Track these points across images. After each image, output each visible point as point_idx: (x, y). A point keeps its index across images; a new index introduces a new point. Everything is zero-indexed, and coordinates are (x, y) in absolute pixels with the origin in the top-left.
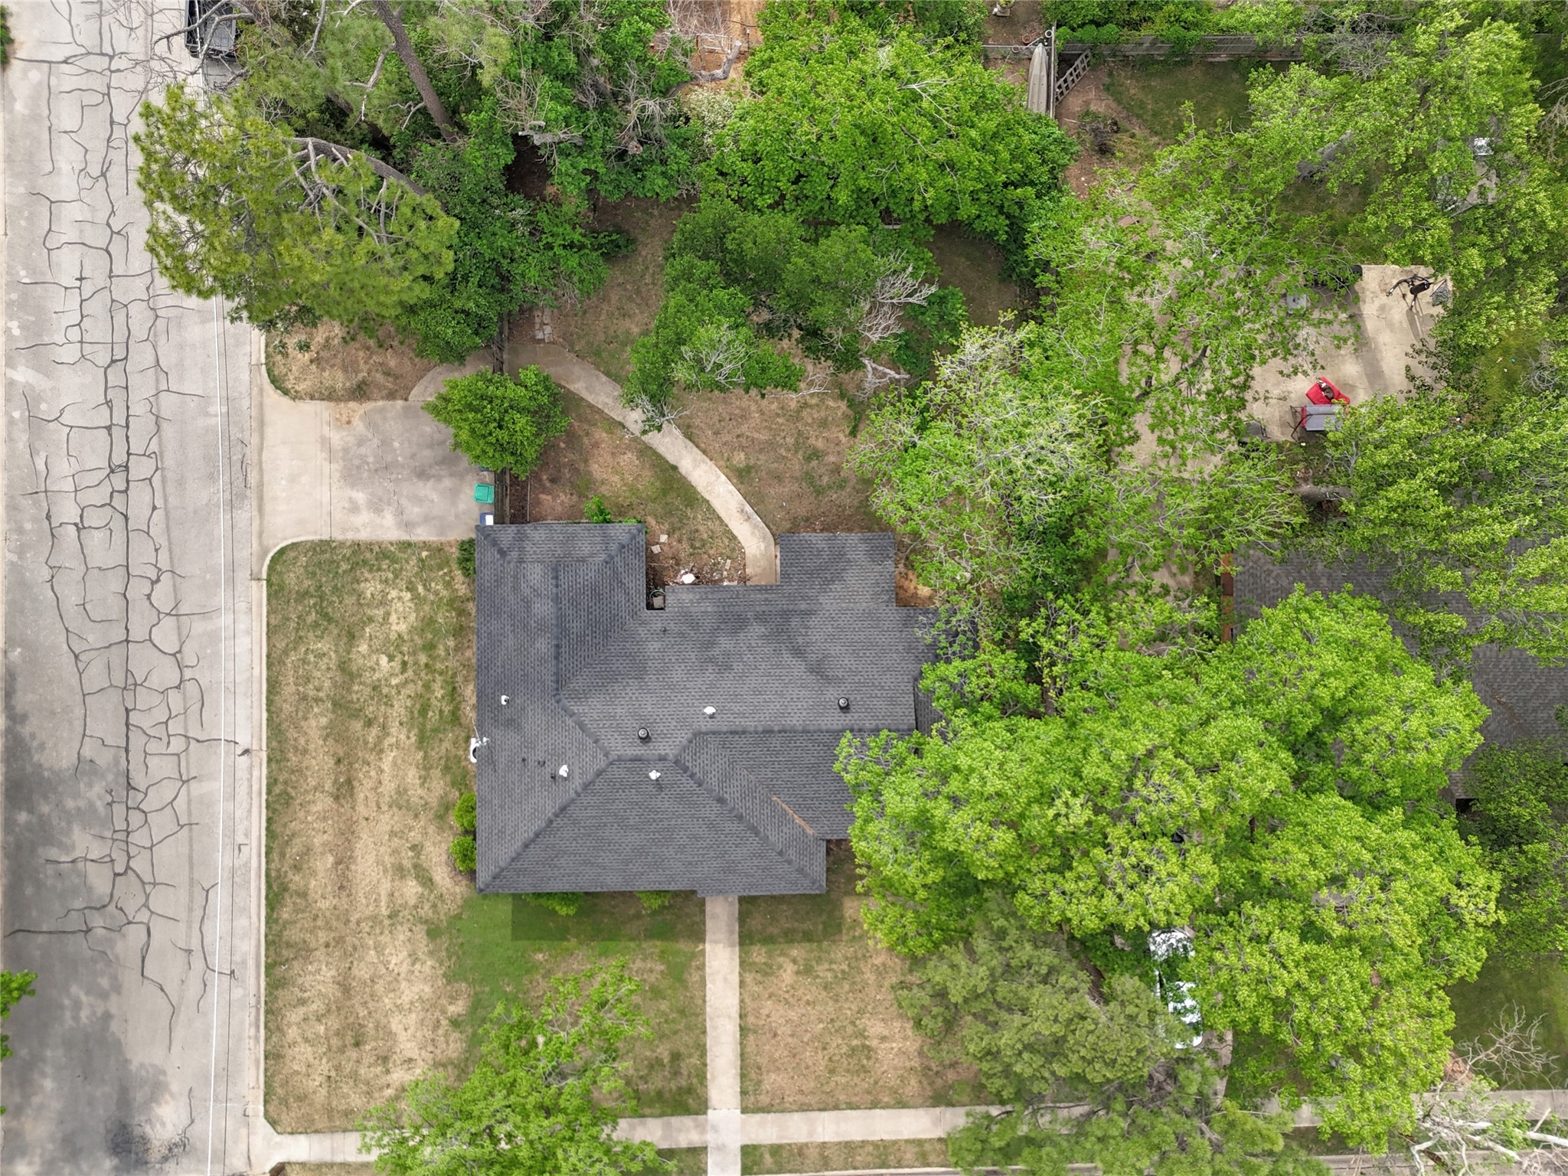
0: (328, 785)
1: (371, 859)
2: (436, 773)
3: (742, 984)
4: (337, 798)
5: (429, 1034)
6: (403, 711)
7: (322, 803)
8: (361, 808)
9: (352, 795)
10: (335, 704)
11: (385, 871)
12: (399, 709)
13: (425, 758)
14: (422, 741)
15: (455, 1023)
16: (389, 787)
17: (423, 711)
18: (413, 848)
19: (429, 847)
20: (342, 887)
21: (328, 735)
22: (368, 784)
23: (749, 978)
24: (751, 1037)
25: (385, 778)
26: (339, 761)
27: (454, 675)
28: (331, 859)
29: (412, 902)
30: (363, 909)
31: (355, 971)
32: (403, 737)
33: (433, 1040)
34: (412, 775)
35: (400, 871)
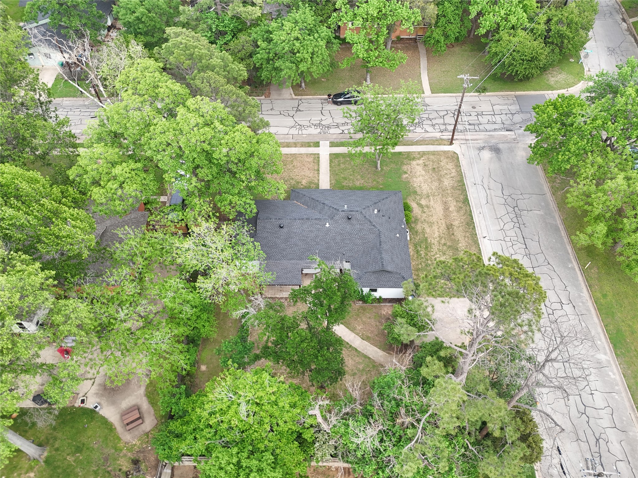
0: (455, 228)
1: (437, 209)
2: (420, 231)
3: (319, 180)
4: (452, 225)
6: (434, 247)
7: (456, 223)
8: (443, 222)
9: (447, 226)
10: (458, 249)
11: (432, 207)
13: (424, 235)
14: (426, 239)
15: (406, 173)
16: (435, 227)
17: (427, 247)
18: (424, 212)
19: (420, 212)
20: (446, 203)
21: (458, 241)
22: (442, 228)
23: (316, 181)
24: (316, 168)
25: (436, 230)
26: (453, 234)
27: (417, 257)
28: (450, 209)
29: (422, 199)
30: (438, 198)
31: (438, 184)
32: (433, 240)
33: (412, 169)
34: (428, 230)
35: (428, 207)
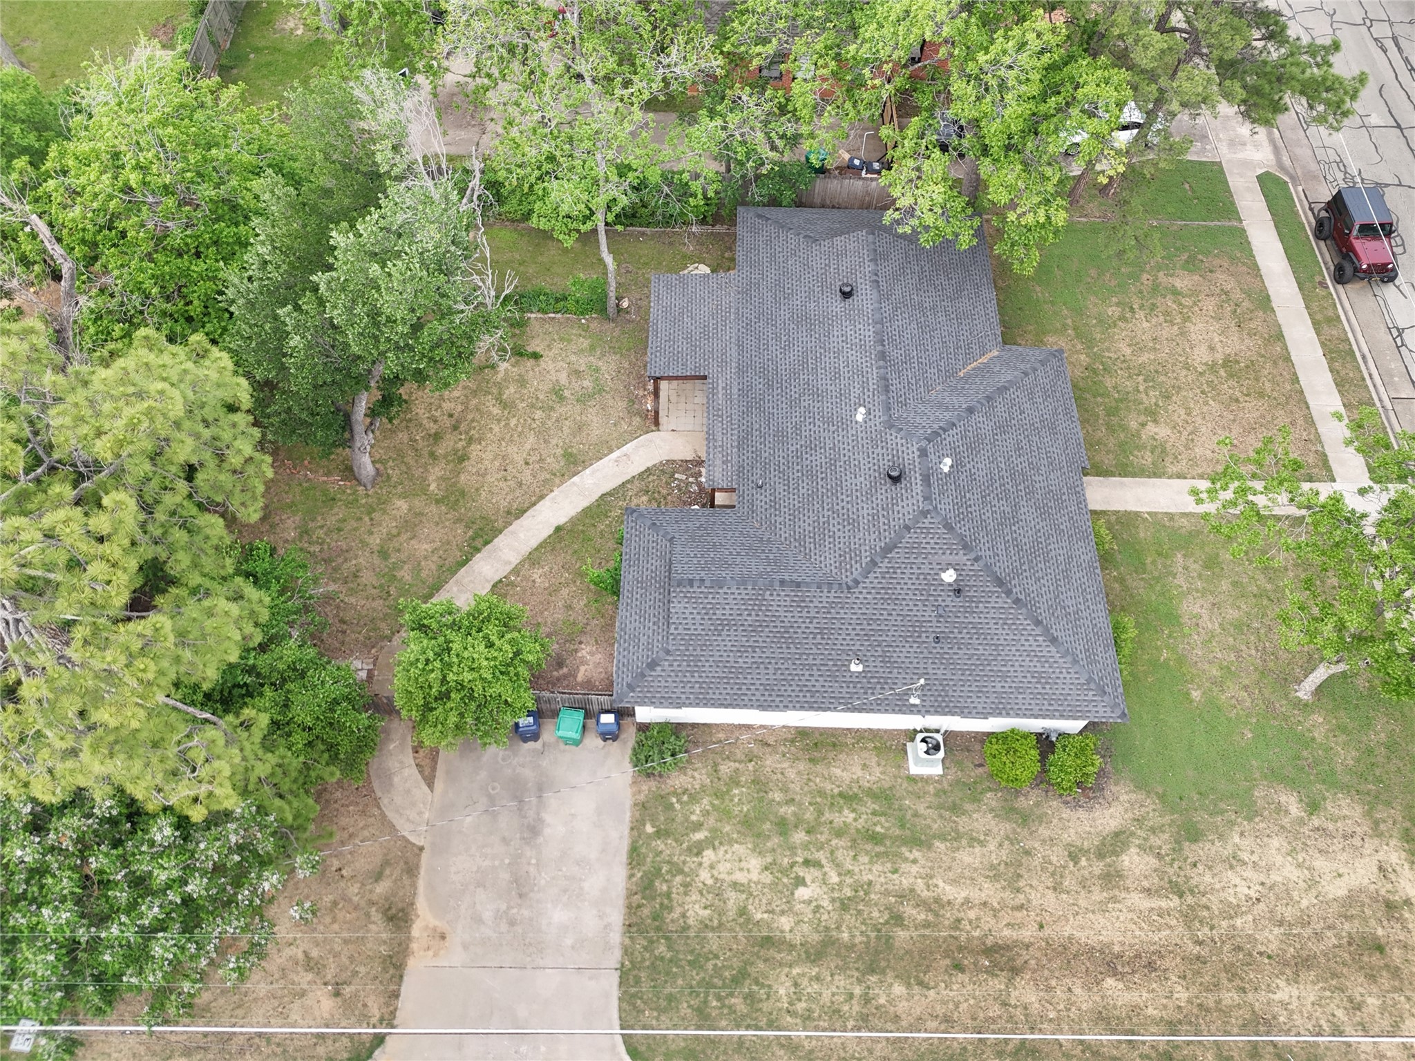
0: (998, 984)
1: (1100, 920)
2: (963, 823)
4: (1015, 971)
5: (1338, 844)
6: (877, 868)
7: (1026, 993)
8: (1027, 934)
9: (1007, 948)
10: (873, 971)
11: (1114, 899)
12: (873, 872)
13: (942, 837)
14: (920, 841)
15: (1313, 807)
16: (989, 891)
17: (874, 838)
18: (1074, 857)
19: (1070, 836)
20: (1151, 966)
21: (921, 983)
22: (988, 922)
23: (1172, 469)
25: (976, 896)
26: (959, 967)
27: (822, 793)
28: (1110, 982)
29: (1153, 862)
30: (1174, 933)
31: (1273, 948)
32: (914, 869)
33: (1345, 837)
34: (969, 857)
35: (1112, 878)
